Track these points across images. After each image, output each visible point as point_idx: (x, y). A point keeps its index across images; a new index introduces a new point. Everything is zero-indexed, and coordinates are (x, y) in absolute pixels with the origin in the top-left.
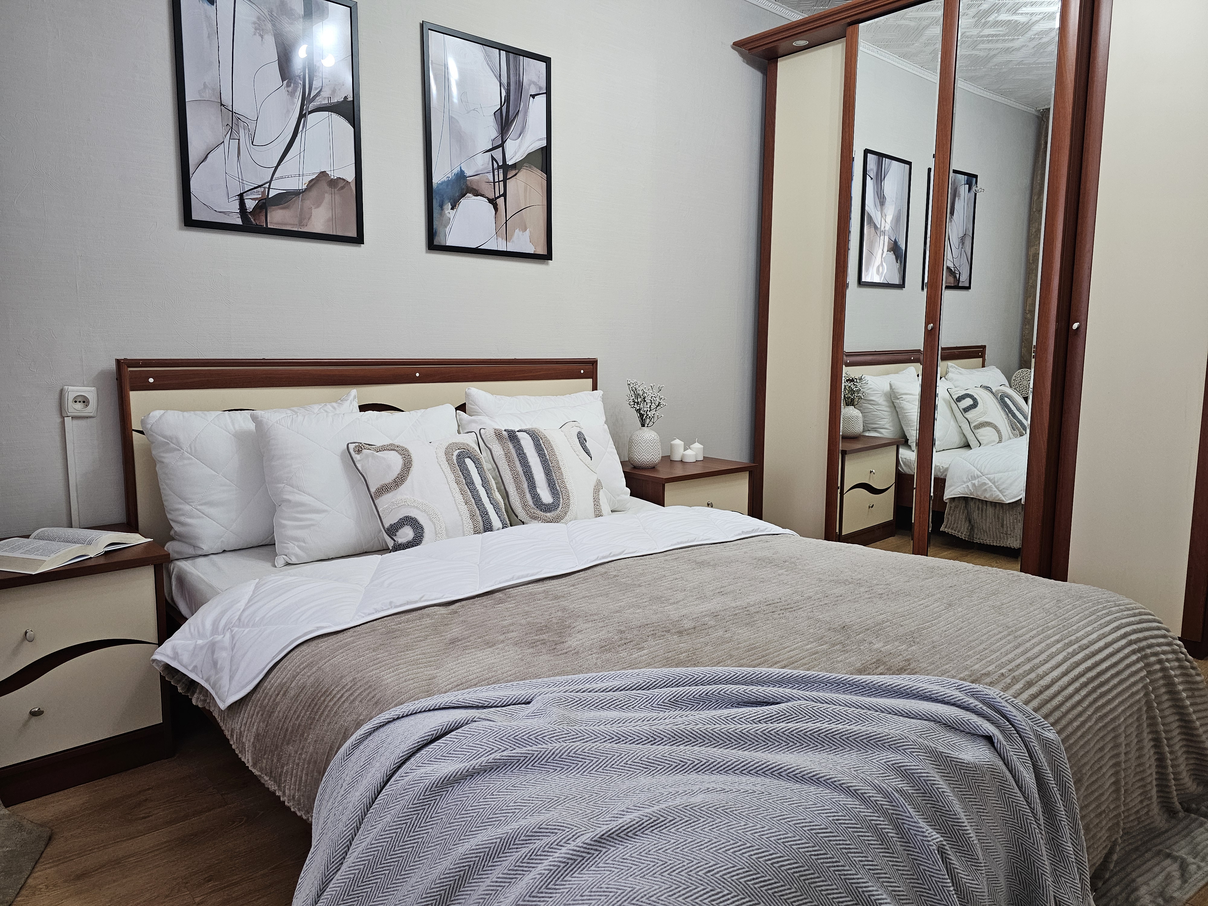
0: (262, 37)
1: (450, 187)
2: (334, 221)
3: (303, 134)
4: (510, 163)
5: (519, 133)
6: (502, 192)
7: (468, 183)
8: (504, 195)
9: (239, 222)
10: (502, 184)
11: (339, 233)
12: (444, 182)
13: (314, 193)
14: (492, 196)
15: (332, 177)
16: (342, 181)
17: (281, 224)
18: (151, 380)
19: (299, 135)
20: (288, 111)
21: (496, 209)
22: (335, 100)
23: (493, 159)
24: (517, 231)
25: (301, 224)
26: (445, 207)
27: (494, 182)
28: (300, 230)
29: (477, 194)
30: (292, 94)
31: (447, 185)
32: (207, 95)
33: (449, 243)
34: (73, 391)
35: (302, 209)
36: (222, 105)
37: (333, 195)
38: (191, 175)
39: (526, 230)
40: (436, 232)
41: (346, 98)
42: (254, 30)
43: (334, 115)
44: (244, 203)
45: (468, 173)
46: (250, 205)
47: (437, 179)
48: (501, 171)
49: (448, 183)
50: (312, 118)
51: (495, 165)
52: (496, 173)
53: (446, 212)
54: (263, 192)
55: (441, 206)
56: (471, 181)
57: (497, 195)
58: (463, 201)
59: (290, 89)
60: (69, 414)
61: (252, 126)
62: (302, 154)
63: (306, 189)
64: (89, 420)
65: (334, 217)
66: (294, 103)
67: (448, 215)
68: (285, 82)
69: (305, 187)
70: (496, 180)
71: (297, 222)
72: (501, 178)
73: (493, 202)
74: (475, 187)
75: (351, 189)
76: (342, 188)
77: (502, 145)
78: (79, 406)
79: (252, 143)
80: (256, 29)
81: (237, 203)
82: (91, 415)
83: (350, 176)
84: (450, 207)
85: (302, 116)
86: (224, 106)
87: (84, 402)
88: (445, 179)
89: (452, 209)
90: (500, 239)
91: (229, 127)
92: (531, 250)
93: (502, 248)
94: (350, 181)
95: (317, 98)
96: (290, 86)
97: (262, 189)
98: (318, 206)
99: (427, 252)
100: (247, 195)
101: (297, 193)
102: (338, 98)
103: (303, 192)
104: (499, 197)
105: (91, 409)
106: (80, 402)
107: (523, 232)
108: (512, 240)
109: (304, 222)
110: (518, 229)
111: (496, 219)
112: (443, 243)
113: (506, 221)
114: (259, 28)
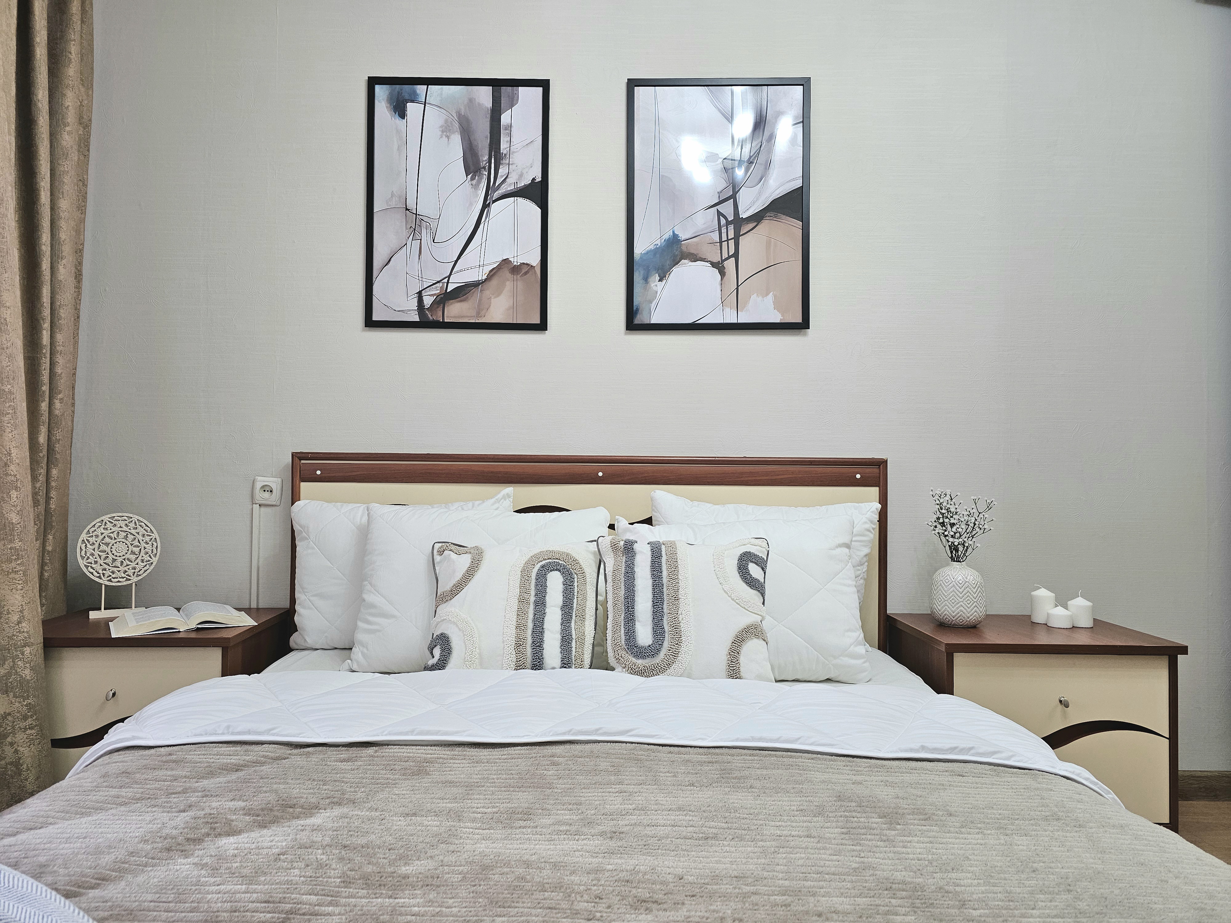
0: (448, 138)
1: (658, 256)
2: (515, 309)
3: (486, 224)
4: (744, 215)
5: (759, 177)
6: (732, 252)
7: (684, 248)
8: (736, 255)
9: (416, 318)
10: (732, 243)
11: (520, 321)
12: (651, 251)
13: (494, 282)
14: (717, 259)
15: (515, 263)
16: (526, 266)
17: (459, 317)
18: (319, 472)
19: (481, 226)
20: (471, 204)
21: (722, 273)
22: (521, 184)
23: (719, 214)
24: (754, 297)
25: (478, 315)
26: (651, 280)
27: (721, 242)
28: (477, 321)
29: (695, 258)
30: (476, 187)
31: (655, 254)
32: (393, 204)
33: (654, 321)
34: (261, 481)
35: (480, 300)
36: (407, 209)
37: (515, 283)
38: (374, 279)
39: (767, 294)
40: (637, 310)
41: (534, 179)
42: (440, 132)
43: (520, 200)
44: (423, 300)
45: (682, 236)
46: (428, 301)
47: (639, 249)
48: (731, 228)
49: (656, 251)
50: (495, 207)
51: (723, 221)
52: (724, 230)
53: (652, 285)
54: (442, 288)
55: (646, 279)
56: (687, 246)
57: (725, 255)
58: (676, 270)
59: (474, 182)
60: (257, 502)
61: (433, 225)
62: (483, 245)
63: (486, 280)
64: (273, 508)
65: (515, 305)
66: (477, 195)
67: (655, 288)
68: (469, 176)
69: (485, 277)
70: (724, 238)
71: (474, 314)
72: (731, 235)
73: (719, 266)
74: (692, 251)
75: (535, 273)
76: (526, 273)
77: (733, 196)
78: (267, 495)
79: (434, 240)
80: (443, 132)
81: (416, 300)
82: (274, 503)
83: (535, 260)
84: (658, 278)
85: (486, 205)
86: (408, 210)
87: (271, 491)
88: (652, 247)
89: (660, 280)
90: (727, 310)
91: (412, 229)
92: (776, 318)
93: (731, 318)
94: (534, 264)
95: (503, 186)
96: (474, 179)
97: (441, 284)
98: (499, 295)
99: (626, 334)
100: (426, 292)
101: (476, 285)
102: (526, 181)
103: (483, 282)
104: (726, 259)
106: (268, 491)
107: (763, 297)
108: (745, 309)
109: (482, 313)
110: (755, 294)
111: (723, 285)
112: (646, 321)
113: (738, 286)
114: (446, 130)
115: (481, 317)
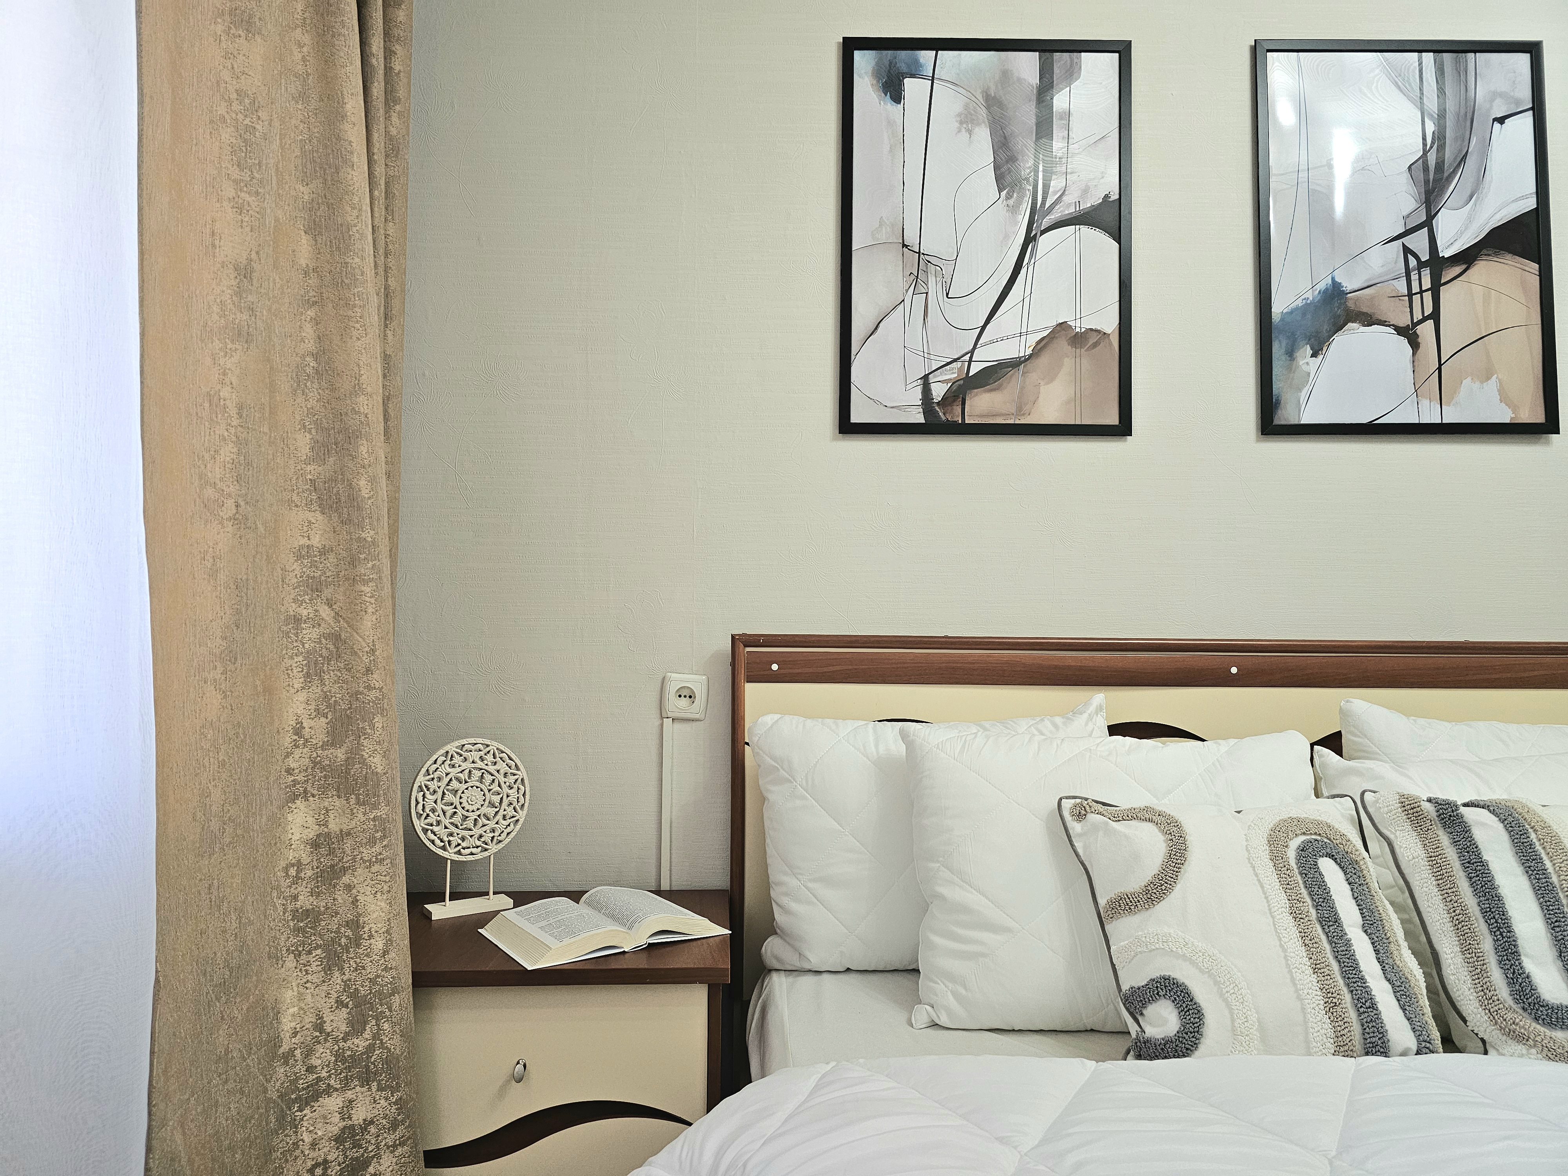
0: (970, 132)
1: (1309, 316)
2: (1078, 402)
3: (1031, 268)
4: (1446, 252)
5: (1469, 193)
6: (1428, 310)
7: (1351, 304)
8: (1435, 316)
9: (921, 419)
10: (1428, 296)
11: (1087, 420)
12: (1297, 308)
13: (1044, 360)
14: (1404, 321)
15: (1078, 330)
16: (1095, 334)
17: (987, 416)
18: (775, 667)
19: (1023, 271)
20: (1006, 237)
21: (1415, 344)
22: (1087, 205)
23: (1407, 251)
24: (1467, 382)
25: (1020, 411)
26: (1298, 354)
27: (1410, 295)
28: (1017, 422)
29: (1369, 320)
30: (1014, 210)
31: (1304, 314)
32: (883, 237)
33: (1305, 420)
34: (677, 681)
35: (1022, 388)
36: (904, 246)
37: (1078, 360)
38: (853, 357)
39: (1488, 378)
40: (1278, 402)
41: (1107, 196)
42: (957, 125)
43: (1084, 229)
44: (930, 390)
45: (1348, 284)
46: (938, 391)
47: (1279, 306)
48: (1426, 273)
49: (1305, 309)
50: (1045, 242)
51: (1413, 262)
52: (1414, 276)
53: (1301, 363)
54: (960, 370)
55: (1291, 354)
56: (1357, 300)
57: (1418, 316)
58: (1339, 339)
59: (1011, 202)
60: (670, 714)
61: (947, 270)
62: (1027, 300)
63: (1030, 356)
64: (694, 724)
65: (1078, 395)
66: (1016, 223)
67: (1305, 368)
68: (1004, 193)
69: (1029, 351)
70: (1415, 288)
71: (1013, 411)
72: (1427, 283)
73: (1409, 333)
74: (1365, 310)
75: (1111, 344)
76: (1095, 345)
77: (1428, 223)
78: (684, 702)
79: (947, 294)
80: (961, 123)
81: (919, 390)
82: (697, 716)
83: (1110, 323)
84: (1309, 352)
85: (1030, 239)
86: (907, 246)
87: (690, 697)
88: (1299, 303)
89: (1314, 355)
90: (1425, 403)
91: (912, 277)
92: (1504, 416)
93: (1431, 417)
94: (1109, 331)
95: (1057, 207)
96: (1012, 197)
97: (959, 364)
98: (1052, 380)
99: (1258, 441)
100: (935, 377)
101: (1015, 364)
102: (1094, 199)
103: (1026, 360)
104: (1420, 322)
105: (696, 709)
106: (685, 696)
107: (1482, 382)
108: (1453, 402)
109: (1026, 409)
110: (1469, 379)
111: (1416, 364)
112: (1293, 421)
113: (1440, 365)
114: (966, 120)
115: (1024, 414)
